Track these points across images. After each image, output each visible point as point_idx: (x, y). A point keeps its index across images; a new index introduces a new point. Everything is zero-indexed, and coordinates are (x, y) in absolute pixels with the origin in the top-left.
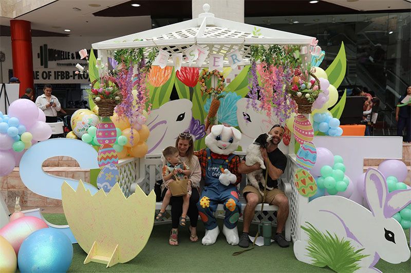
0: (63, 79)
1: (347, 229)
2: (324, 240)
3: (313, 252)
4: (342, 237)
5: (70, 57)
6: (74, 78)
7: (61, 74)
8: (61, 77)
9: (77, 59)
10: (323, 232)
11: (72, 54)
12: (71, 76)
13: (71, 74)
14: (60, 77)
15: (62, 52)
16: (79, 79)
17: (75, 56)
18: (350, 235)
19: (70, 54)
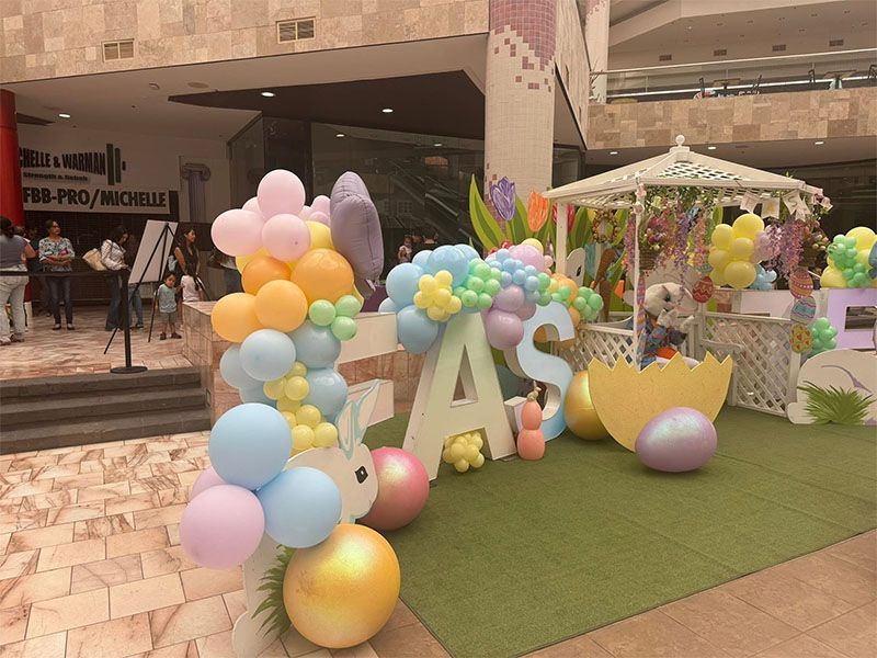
0: (38, 201)
1: (854, 380)
2: (827, 396)
3: (812, 411)
4: (848, 388)
5: (52, 162)
6: (60, 202)
7: (33, 192)
8: (33, 198)
9: (65, 167)
10: (825, 387)
11: (56, 159)
12: (54, 198)
13: (54, 193)
14: (29, 199)
15: (33, 152)
16: (70, 203)
17: (61, 161)
18: (857, 384)
19: (51, 158)
